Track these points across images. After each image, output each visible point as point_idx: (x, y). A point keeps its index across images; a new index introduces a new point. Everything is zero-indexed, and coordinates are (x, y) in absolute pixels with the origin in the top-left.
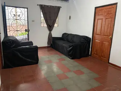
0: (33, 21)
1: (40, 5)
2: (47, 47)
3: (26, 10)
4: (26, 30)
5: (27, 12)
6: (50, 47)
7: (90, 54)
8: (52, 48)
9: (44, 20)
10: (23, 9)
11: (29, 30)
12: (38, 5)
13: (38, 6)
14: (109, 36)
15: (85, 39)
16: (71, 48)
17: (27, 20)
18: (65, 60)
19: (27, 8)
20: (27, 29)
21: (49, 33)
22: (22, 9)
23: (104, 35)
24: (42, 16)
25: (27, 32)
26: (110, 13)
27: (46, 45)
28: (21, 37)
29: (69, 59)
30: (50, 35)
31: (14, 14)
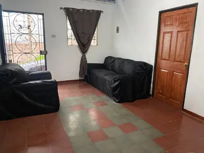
0: (54, 36)
1: (65, 8)
2: (80, 80)
3: (41, 17)
4: (41, 53)
5: (42, 21)
6: (83, 80)
7: (151, 93)
8: (88, 82)
9: (73, 34)
10: (36, 16)
11: (47, 52)
12: (61, 8)
13: (62, 10)
14: (184, 62)
15: (141, 67)
16: (117, 83)
17: (42, 34)
18: (106, 104)
19: (43, 14)
20: (43, 50)
21: (82, 56)
22: (34, 15)
23: (175, 61)
24: (69, 27)
25: (44, 55)
26: (185, 21)
27: (77, 78)
28: (33, 63)
29: (114, 103)
30: (83, 60)
31: (20, 25)
